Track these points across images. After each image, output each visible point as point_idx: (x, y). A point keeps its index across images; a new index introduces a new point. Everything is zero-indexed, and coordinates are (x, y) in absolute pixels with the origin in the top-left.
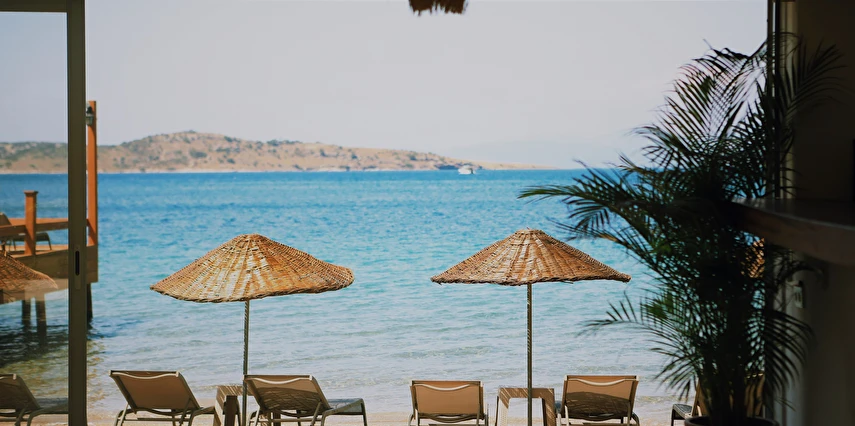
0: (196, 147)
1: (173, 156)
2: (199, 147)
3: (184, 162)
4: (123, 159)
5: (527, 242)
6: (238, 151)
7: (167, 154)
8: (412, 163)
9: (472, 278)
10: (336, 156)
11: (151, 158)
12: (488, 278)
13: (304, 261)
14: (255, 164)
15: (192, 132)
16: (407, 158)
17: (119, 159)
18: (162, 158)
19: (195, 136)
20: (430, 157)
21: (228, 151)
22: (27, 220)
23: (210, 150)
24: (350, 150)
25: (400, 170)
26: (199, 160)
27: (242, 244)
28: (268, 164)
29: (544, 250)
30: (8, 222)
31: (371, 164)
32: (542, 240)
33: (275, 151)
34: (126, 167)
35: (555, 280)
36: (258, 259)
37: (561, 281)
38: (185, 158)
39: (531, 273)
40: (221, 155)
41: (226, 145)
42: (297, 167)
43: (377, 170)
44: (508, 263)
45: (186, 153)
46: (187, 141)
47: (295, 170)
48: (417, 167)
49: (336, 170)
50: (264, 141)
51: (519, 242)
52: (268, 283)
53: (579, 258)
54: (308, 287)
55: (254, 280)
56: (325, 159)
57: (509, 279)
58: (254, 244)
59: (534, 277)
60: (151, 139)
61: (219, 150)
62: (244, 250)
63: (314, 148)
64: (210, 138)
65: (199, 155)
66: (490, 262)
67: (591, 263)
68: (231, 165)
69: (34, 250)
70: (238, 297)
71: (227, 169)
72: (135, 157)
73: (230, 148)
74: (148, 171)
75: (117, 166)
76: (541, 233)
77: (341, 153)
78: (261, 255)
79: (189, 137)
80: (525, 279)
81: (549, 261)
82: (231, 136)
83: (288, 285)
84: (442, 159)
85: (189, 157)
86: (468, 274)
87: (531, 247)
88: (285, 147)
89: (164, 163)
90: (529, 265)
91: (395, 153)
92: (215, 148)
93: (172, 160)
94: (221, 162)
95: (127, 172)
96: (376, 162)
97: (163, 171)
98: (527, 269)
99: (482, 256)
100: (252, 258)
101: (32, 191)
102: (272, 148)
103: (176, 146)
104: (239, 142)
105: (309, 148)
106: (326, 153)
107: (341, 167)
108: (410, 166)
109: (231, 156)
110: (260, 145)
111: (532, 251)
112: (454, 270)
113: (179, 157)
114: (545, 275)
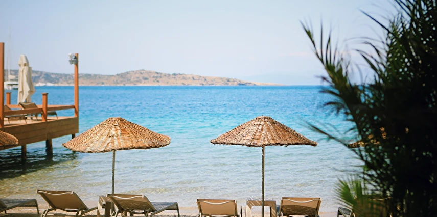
0: (144, 75)
1: (136, 79)
2: (146, 76)
3: (140, 82)
4: (117, 81)
5: (262, 123)
6: (161, 77)
7: (134, 78)
8: (228, 82)
9: (232, 142)
10: (199, 80)
11: (127, 80)
12: (241, 142)
13: (142, 132)
14: (167, 83)
15: (143, 70)
16: (226, 81)
17: (115, 80)
18: (132, 80)
19: (144, 72)
20: (235, 80)
21: (157, 77)
22: (43, 106)
23: (150, 77)
24: (204, 77)
25: (224, 85)
26: (146, 81)
27: (110, 122)
28: (172, 82)
29: (271, 128)
30: (37, 107)
31: (212, 83)
32: (270, 122)
33: (175, 78)
34: (118, 83)
35: (277, 144)
36: (116, 130)
37: (281, 145)
38: (140, 80)
39: (264, 140)
40: (154, 79)
41: (156, 75)
42: (183, 84)
43: (214, 85)
44: (251, 134)
45: (141, 78)
46: (141, 74)
47: (183, 85)
48: (230, 84)
49: (199, 85)
50: (171, 74)
51: (258, 123)
52: (119, 143)
53: (290, 132)
54: (141, 146)
55: (112, 142)
56: (195, 81)
57: (252, 144)
58: (116, 122)
59: (266, 142)
60: (127, 73)
61: (154, 77)
62: (110, 126)
63: (190, 76)
64: (150, 72)
65: (146, 79)
66: (242, 133)
67: (297, 136)
68: (158, 83)
69: (46, 119)
70: (102, 150)
71: (156, 84)
72: (121, 79)
73: (158, 76)
74: (127, 85)
75: (114, 83)
76: (270, 118)
77: (201, 78)
78: (119, 128)
79: (142, 72)
80: (261, 144)
81: (274, 134)
82: (158, 72)
83: (129, 144)
84: (240, 81)
85: (142, 80)
86: (230, 139)
87: (264, 126)
88: (179, 76)
89: (132, 82)
90: (263, 135)
91: (221, 79)
92: (152, 76)
93: (135, 81)
94: (154, 81)
95: (118, 85)
96: (214, 82)
97: (132, 85)
98: (262, 138)
99: (238, 130)
100: (113, 129)
101: (45, 93)
102: (174, 76)
103: (137, 75)
104: (161, 74)
105: (188, 76)
106: (195, 78)
107: (201, 84)
108: (227, 84)
109: (158, 79)
110: (169, 75)
111: (265, 128)
112: (223, 137)
113: (138, 80)
114: (272, 141)
